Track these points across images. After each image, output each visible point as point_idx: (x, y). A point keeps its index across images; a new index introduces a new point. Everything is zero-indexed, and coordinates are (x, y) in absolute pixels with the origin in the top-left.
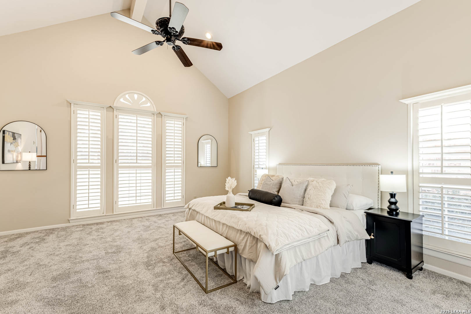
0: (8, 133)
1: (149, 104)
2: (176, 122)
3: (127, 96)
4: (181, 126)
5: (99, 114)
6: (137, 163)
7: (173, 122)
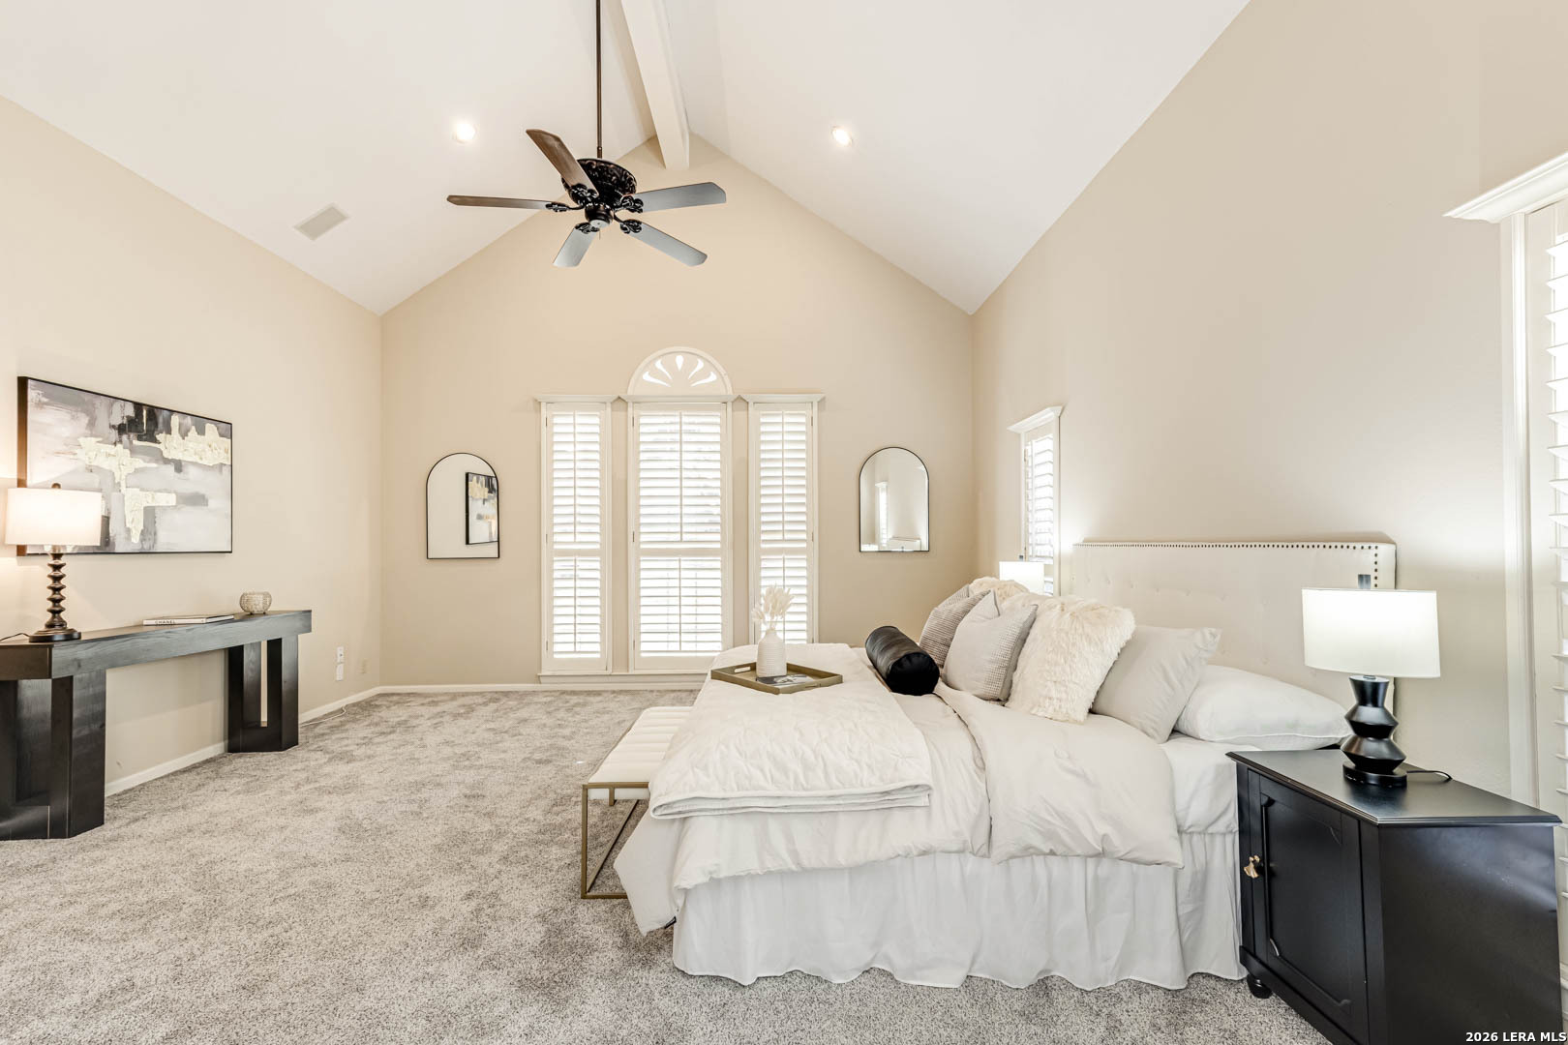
0: (475, 478)
1: (713, 377)
2: (787, 419)
3: (658, 364)
4: (803, 428)
5: (596, 420)
6: (681, 541)
7: (779, 419)
